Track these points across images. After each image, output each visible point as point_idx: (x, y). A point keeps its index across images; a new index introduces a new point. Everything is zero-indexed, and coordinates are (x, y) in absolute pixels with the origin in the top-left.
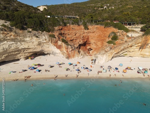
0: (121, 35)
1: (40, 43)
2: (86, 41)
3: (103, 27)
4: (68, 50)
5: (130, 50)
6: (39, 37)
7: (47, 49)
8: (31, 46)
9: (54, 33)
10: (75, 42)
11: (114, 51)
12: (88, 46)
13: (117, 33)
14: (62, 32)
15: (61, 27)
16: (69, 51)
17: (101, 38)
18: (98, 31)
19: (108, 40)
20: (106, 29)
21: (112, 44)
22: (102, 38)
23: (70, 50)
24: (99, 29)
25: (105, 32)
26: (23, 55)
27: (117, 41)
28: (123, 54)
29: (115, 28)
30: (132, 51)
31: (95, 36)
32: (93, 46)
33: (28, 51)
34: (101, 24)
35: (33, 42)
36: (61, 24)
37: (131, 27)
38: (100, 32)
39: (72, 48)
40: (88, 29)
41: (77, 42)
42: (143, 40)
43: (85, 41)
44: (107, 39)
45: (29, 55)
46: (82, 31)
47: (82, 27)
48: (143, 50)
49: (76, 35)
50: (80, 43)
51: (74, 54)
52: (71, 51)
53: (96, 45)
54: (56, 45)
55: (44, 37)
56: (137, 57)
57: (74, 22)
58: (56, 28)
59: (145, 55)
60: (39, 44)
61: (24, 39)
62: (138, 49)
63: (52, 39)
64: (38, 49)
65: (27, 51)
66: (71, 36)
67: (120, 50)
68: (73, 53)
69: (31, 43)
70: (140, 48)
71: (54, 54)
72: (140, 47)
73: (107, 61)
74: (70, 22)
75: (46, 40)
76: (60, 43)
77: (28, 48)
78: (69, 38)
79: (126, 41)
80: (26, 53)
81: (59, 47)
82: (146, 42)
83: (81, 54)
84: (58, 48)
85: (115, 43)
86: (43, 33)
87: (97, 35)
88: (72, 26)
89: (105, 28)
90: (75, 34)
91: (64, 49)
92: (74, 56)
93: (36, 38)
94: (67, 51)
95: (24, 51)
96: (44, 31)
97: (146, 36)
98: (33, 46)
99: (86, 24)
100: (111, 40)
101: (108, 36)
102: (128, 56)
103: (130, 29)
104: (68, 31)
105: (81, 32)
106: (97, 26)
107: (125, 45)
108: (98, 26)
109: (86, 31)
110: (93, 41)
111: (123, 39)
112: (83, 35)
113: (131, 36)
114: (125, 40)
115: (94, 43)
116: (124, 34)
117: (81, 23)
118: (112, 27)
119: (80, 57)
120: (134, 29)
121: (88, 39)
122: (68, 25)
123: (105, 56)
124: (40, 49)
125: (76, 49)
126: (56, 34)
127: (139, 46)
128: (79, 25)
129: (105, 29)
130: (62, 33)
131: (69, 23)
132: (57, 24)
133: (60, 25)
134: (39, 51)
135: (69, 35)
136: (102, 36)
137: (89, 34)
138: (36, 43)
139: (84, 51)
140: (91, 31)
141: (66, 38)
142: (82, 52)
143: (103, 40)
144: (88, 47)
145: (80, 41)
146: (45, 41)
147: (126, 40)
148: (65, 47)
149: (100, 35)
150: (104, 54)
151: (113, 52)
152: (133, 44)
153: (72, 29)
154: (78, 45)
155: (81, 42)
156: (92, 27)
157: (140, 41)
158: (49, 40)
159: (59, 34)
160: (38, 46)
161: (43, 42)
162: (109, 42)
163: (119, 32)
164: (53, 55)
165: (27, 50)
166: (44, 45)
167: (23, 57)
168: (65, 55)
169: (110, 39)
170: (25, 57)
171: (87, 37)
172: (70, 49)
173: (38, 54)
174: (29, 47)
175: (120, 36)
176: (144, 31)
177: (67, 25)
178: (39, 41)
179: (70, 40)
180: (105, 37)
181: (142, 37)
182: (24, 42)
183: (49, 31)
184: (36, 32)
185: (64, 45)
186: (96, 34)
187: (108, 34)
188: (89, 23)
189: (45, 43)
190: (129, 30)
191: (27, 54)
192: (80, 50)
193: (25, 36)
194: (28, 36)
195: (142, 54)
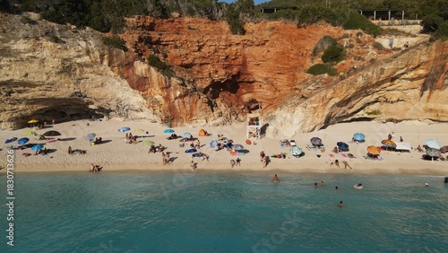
0: (354, 43)
1: (68, 64)
2: (239, 74)
3: (293, 24)
4: (168, 95)
5: (388, 95)
6: (64, 42)
7: (96, 90)
8: (35, 73)
9: (121, 36)
10: (198, 72)
11: (332, 91)
12: (244, 91)
13: (340, 38)
14: (155, 35)
15: (149, 20)
16: (173, 97)
17: (286, 62)
18: (277, 39)
19: (309, 64)
20: (303, 31)
21: (326, 75)
22: (292, 63)
23: (178, 93)
24: (282, 32)
25: (302, 43)
26: (8, 107)
27: (343, 62)
28: (367, 109)
29: (334, 25)
30: (394, 99)
31: (269, 56)
32: (262, 92)
33: (24, 95)
34: (287, 16)
35: (43, 61)
36: (149, 10)
37: (386, 22)
38: (284, 40)
39: (183, 84)
40: (244, 32)
41: (206, 74)
42: (433, 55)
43: (235, 70)
44: (308, 60)
45: (29, 112)
46: (224, 37)
47: (225, 26)
48: (436, 93)
49: (203, 50)
50: (216, 77)
51: (191, 110)
52: (181, 97)
53: (273, 89)
54: (126, 75)
55: (83, 44)
56: (416, 122)
57: (197, 6)
58: (132, 20)
59: (442, 111)
60: (67, 69)
61: (6, 45)
62: (417, 92)
63: (114, 52)
64: (65, 90)
65: (21, 96)
66: (183, 52)
67: (353, 91)
68: (188, 106)
69: (35, 66)
70: (424, 88)
71: (123, 110)
72: (422, 81)
73: (307, 129)
74: (181, 6)
75: (88, 52)
76: (141, 68)
77: (25, 79)
78: (176, 57)
79: (372, 61)
80: (20, 102)
81: (140, 84)
82: (442, 62)
83: (216, 112)
84: (133, 87)
85: (336, 70)
86: (84, 31)
87: (272, 51)
88: (187, 19)
89: (299, 27)
90: (200, 48)
91: (158, 88)
92: (191, 115)
93: (50, 44)
94: (167, 98)
95: (9, 93)
96: (87, 25)
97: (443, 41)
98: (45, 77)
99: (237, 17)
100: (322, 63)
101: (311, 53)
102: (384, 117)
103: (385, 28)
104: (175, 36)
105: (219, 41)
106: (272, 23)
107: (370, 74)
108: (278, 23)
109: (237, 38)
110: (260, 74)
111: (363, 56)
112: (227, 51)
113: (391, 45)
114: (368, 57)
115: (266, 79)
116: (366, 39)
117: (220, 14)
118: (323, 22)
119: (214, 122)
120: (400, 28)
121: (244, 64)
122: (176, 14)
123: (299, 110)
124: (72, 91)
125: (201, 94)
126: (130, 38)
127: (419, 77)
128: (212, 18)
129: (300, 31)
130: (154, 40)
131: (178, 9)
132: (134, 6)
133: (146, 13)
134: (67, 96)
135: (176, 47)
136: (292, 56)
137: (247, 50)
138: (53, 64)
139: (231, 106)
140: (255, 40)
141: (166, 56)
142: (222, 107)
143: (296, 68)
144: (246, 97)
145: (216, 72)
146: (86, 59)
147: (375, 57)
148: (159, 84)
149: (283, 53)
150: (296, 105)
151: (329, 95)
152: (398, 69)
153: (190, 28)
154: (208, 83)
155: (221, 75)
156: (258, 25)
157: (424, 58)
158: (102, 56)
159: (140, 40)
160: (63, 79)
161: (79, 60)
162: (314, 71)
163: (347, 37)
164: (120, 115)
165: (21, 88)
166: (86, 75)
167: (8, 116)
168: (157, 111)
169: (318, 61)
170: (17, 118)
171: (240, 59)
172: (176, 89)
173: (68, 113)
174: (30, 79)
175: (351, 46)
176: (433, 31)
177: (172, 16)
178: (65, 54)
179: (179, 63)
180: (300, 58)
181: (428, 45)
182: (7, 56)
183: (103, 27)
184: (54, 24)
185: (155, 74)
186: (270, 49)
187: (310, 47)
188: (246, 12)
189: (87, 65)
190: (382, 30)
191: (21, 107)
192: (218, 101)
193: (9, 34)
194: (22, 33)
195: (431, 110)
